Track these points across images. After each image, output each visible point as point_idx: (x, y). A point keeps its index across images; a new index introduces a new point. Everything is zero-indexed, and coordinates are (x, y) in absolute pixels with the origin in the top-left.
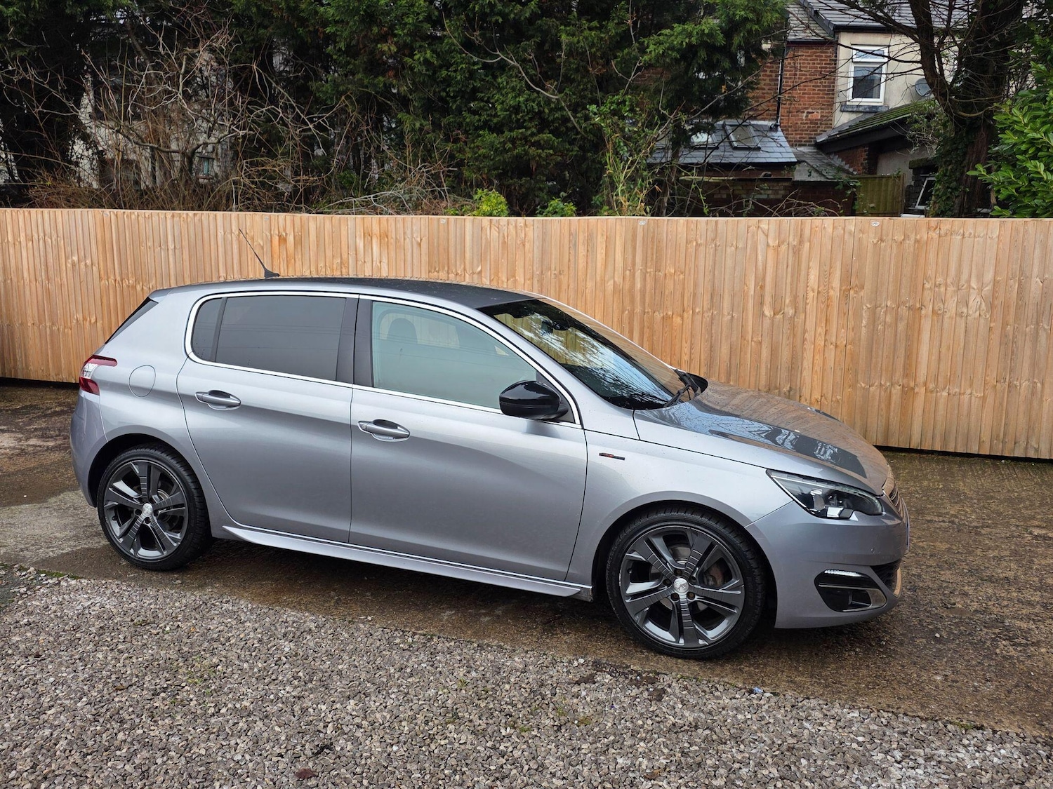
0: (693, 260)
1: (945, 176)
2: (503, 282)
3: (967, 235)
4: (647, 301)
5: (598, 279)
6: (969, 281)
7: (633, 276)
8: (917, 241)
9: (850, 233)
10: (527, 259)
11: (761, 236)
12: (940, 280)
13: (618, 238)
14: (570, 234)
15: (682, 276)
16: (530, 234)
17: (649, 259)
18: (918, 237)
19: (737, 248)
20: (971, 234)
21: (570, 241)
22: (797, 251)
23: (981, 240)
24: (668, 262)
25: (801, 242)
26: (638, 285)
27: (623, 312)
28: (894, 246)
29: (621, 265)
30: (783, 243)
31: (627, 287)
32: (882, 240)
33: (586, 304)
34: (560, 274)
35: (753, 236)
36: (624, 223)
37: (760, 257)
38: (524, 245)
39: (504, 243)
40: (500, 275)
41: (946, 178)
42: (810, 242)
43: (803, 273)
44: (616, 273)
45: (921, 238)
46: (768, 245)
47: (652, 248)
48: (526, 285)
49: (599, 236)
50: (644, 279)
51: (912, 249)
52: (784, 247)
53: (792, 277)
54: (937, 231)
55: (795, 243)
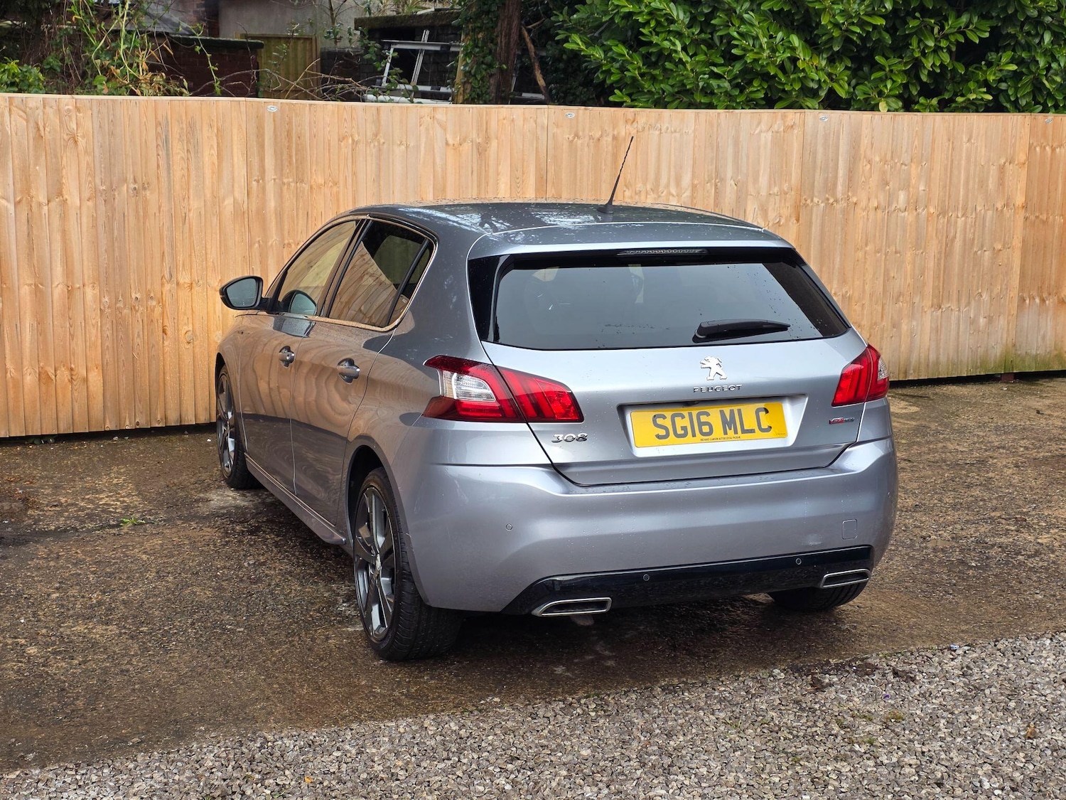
0: (350, 164)
1: (477, 47)
2: (40, 205)
3: (664, 129)
4: (286, 227)
5: (209, 195)
6: (668, 186)
7: (264, 189)
8: (615, 138)
9: (543, 127)
10: (84, 165)
11: (439, 131)
12: (639, 186)
13: (235, 131)
14: (158, 124)
15: (335, 189)
16: (87, 124)
17: (286, 163)
18: (616, 133)
19: (407, 147)
20: (668, 129)
21: (158, 135)
22: (481, 150)
23: (678, 135)
24: (314, 168)
25: (487, 139)
26: (272, 204)
27: (251, 246)
28: (591, 144)
29: (244, 172)
30: (465, 140)
31: (254, 207)
32: (579, 138)
33: (191, 236)
34: (144, 189)
35: (427, 129)
36: (243, 109)
37: (438, 161)
38: (76, 142)
39: (39, 137)
40: (33, 192)
41: (477, 50)
42: (497, 138)
43: (491, 181)
44: (236, 185)
45: (618, 133)
46: (447, 144)
47: (289, 148)
48: (84, 209)
49: (205, 128)
50: (280, 196)
51: (610, 148)
52: (467, 147)
53: (479, 186)
54: (635, 125)
55: (479, 140)
